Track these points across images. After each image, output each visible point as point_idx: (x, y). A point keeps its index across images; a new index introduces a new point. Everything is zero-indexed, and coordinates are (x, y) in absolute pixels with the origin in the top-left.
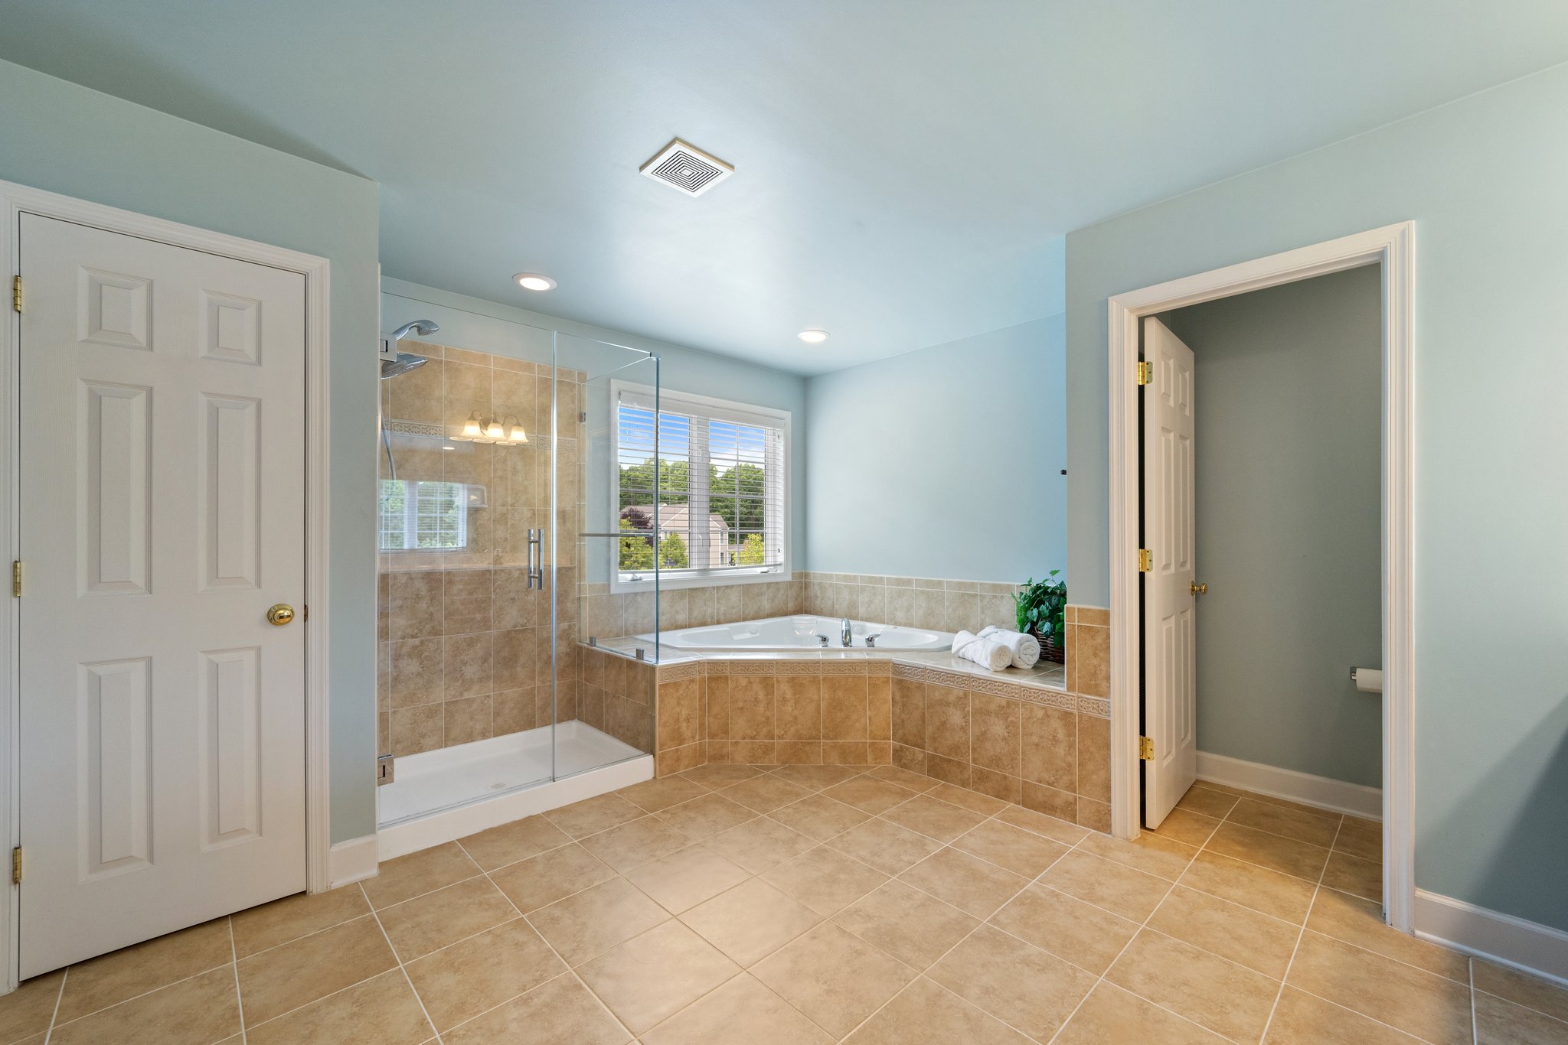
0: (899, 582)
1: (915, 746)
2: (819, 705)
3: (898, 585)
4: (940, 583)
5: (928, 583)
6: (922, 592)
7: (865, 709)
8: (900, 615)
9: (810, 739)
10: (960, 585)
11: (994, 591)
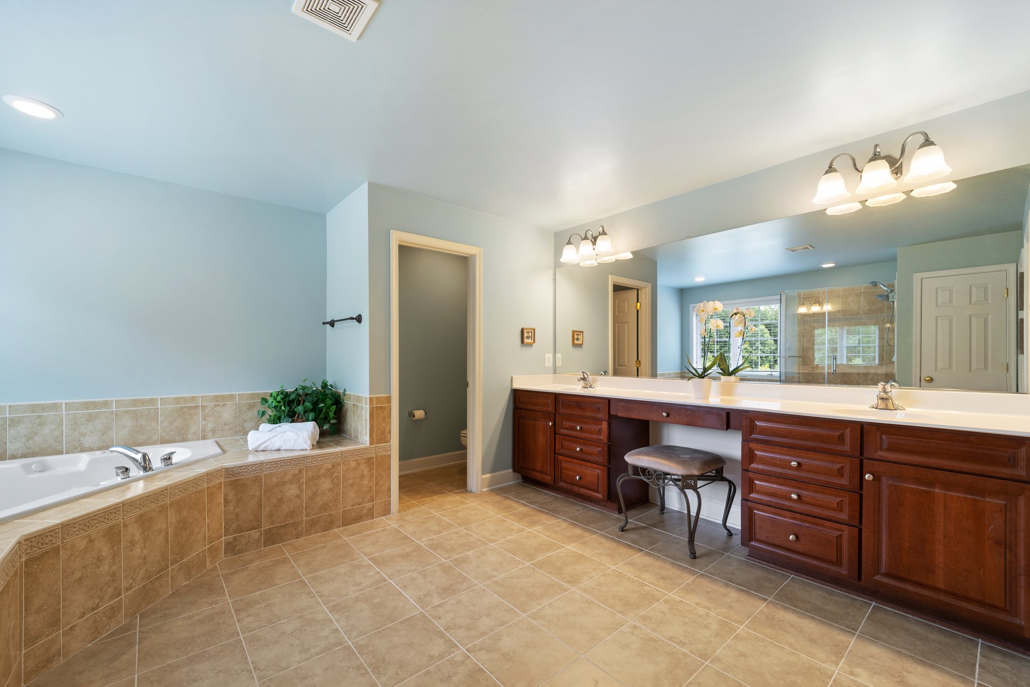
0: (87, 405)
1: (251, 530)
2: (168, 533)
3: (87, 409)
4: (152, 401)
5: (134, 402)
6: (127, 412)
7: (204, 519)
8: (88, 441)
9: (159, 573)
10: (177, 400)
11: (217, 401)
